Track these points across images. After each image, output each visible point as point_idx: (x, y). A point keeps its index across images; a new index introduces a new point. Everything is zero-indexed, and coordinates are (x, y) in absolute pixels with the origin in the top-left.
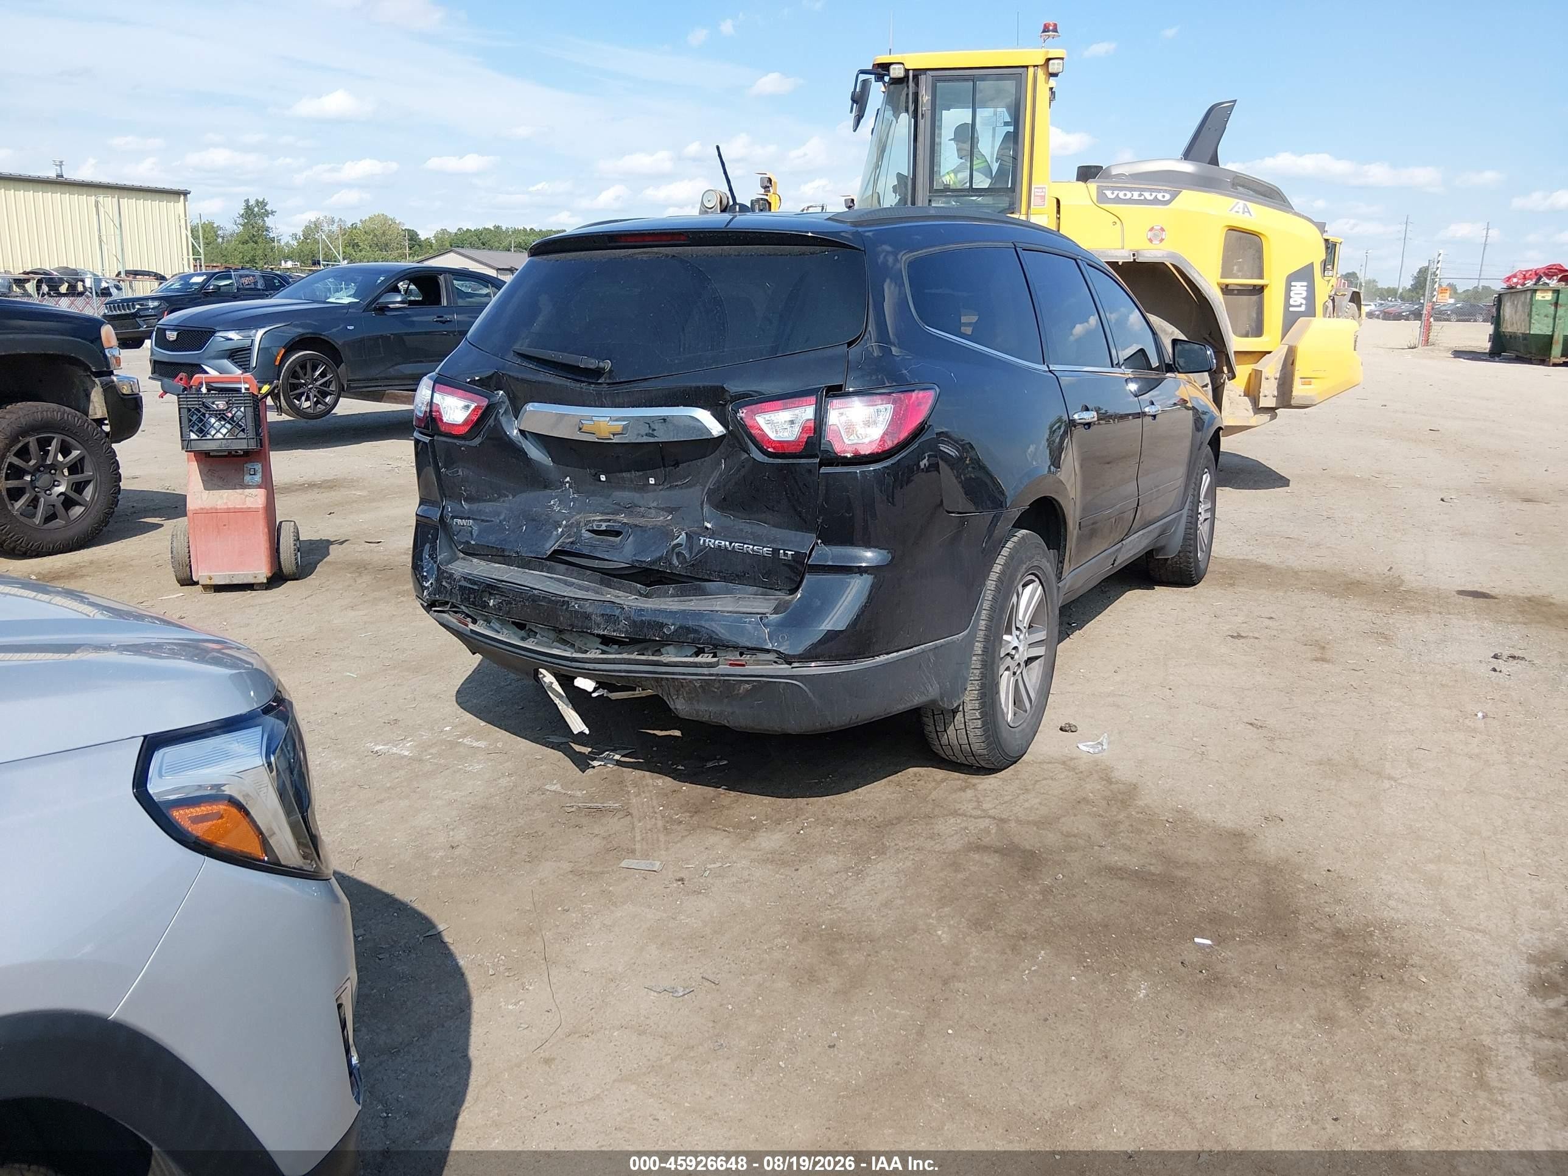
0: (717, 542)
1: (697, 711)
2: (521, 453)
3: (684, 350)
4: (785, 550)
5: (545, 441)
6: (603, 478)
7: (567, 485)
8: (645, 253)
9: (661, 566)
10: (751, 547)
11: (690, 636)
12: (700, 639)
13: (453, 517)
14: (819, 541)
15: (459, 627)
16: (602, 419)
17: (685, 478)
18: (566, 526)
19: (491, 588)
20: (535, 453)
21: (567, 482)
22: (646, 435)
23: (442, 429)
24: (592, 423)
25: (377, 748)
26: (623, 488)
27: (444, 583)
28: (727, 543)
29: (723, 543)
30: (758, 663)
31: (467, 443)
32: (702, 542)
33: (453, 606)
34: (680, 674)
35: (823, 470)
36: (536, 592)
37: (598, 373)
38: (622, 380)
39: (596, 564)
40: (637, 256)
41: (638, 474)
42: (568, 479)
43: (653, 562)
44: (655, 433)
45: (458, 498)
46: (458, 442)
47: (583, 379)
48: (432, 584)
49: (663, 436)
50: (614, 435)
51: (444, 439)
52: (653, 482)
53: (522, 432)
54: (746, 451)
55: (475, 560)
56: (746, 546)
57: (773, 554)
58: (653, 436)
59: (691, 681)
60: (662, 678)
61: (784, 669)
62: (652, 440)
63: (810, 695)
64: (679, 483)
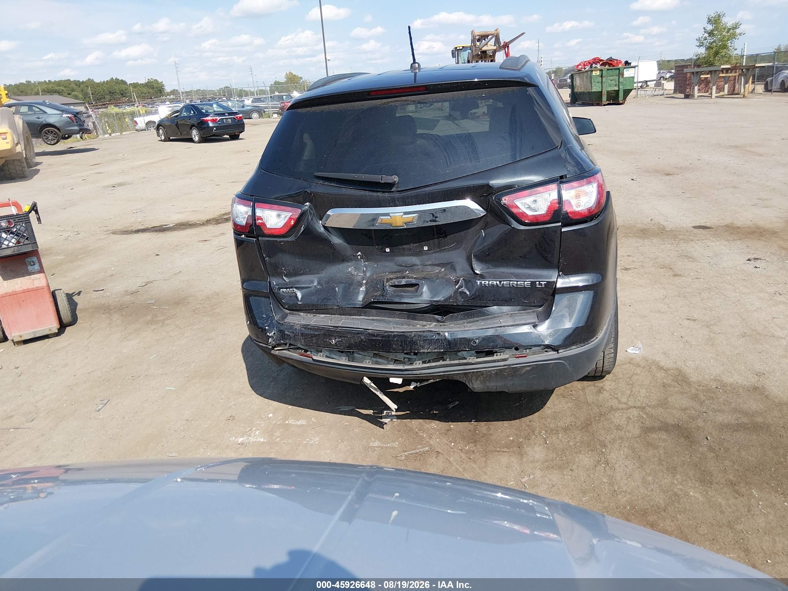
0: (490, 282)
1: (488, 387)
2: (326, 241)
3: (450, 162)
4: (539, 282)
5: (343, 232)
6: (388, 250)
7: (359, 257)
8: (396, 101)
9: (450, 302)
10: (516, 283)
11: (490, 345)
12: (497, 345)
13: (279, 289)
14: (561, 273)
15: (300, 358)
16: (397, 214)
17: (451, 244)
18: (366, 284)
19: (329, 333)
20: (336, 240)
21: (359, 255)
22: (431, 221)
23: (265, 232)
24: (389, 217)
25: (240, 440)
26: (403, 255)
27: (286, 333)
28: (498, 282)
29: (495, 282)
30: (535, 353)
31: (286, 239)
32: (478, 283)
33: (290, 345)
34: (483, 368)
35: (564, 230)
36: (370, 331)
37: (391, 185)
38: (409, 188)
39: (404, 307)
40: (391, 104)
41: (415, 245)
42: (359, 253)
43: (446, 300)
44: (437, 219)
45: (280, 275)
46: (279, 240)
47: (379, 190)
48: (274, 333)
49: (442, 221)
50: (405, 223)
51: (267, 239)
52: (427, 249)
53: (325, 228)
54: (509, 224)
55: (302, 314)
56: (511, 282)
57: (531, 285)
58: (435, 221)
59: (489, 371)
60: (469, 373)
61: (552, 354)
62: (434, 224)
63: (568, 367)
64: (447, 247)
